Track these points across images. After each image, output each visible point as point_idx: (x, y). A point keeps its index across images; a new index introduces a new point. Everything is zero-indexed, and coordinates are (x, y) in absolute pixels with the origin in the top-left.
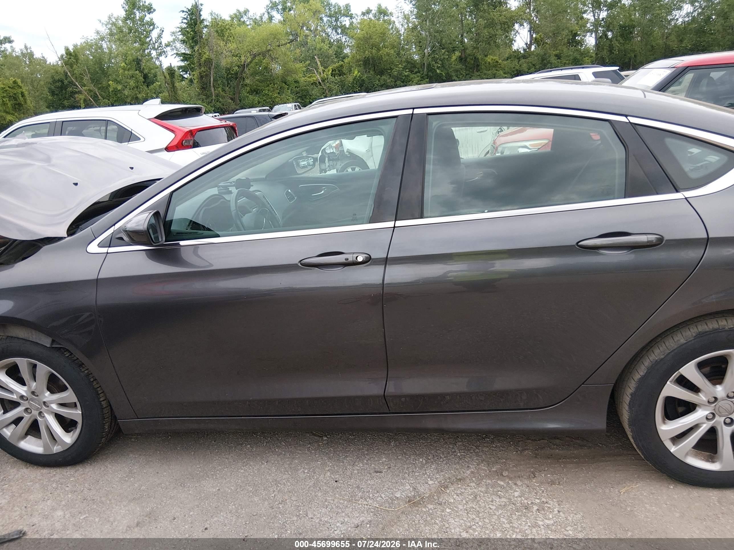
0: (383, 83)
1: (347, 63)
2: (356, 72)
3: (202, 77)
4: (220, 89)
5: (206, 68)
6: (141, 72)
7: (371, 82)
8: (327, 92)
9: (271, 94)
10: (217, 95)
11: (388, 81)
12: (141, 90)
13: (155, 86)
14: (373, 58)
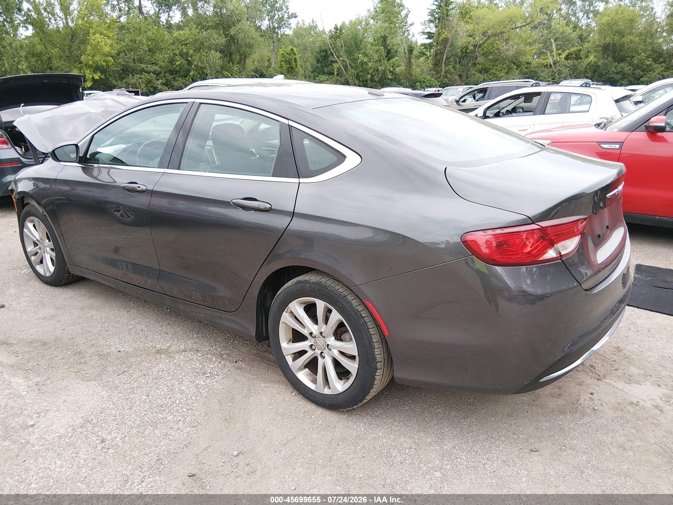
0: (620, 70)
1: (586, 48)
2: (592, 58)
3: (436, 54)
4: (450, 66)
5: (442, 46)
6: (385, 47)
7: (607, 68)
8: (556, 74)
9: (498, 73)
10: (446, 72)
11: (625, 69)
12: (383, 63)
13: (393, 61)
14: (614, 45)
